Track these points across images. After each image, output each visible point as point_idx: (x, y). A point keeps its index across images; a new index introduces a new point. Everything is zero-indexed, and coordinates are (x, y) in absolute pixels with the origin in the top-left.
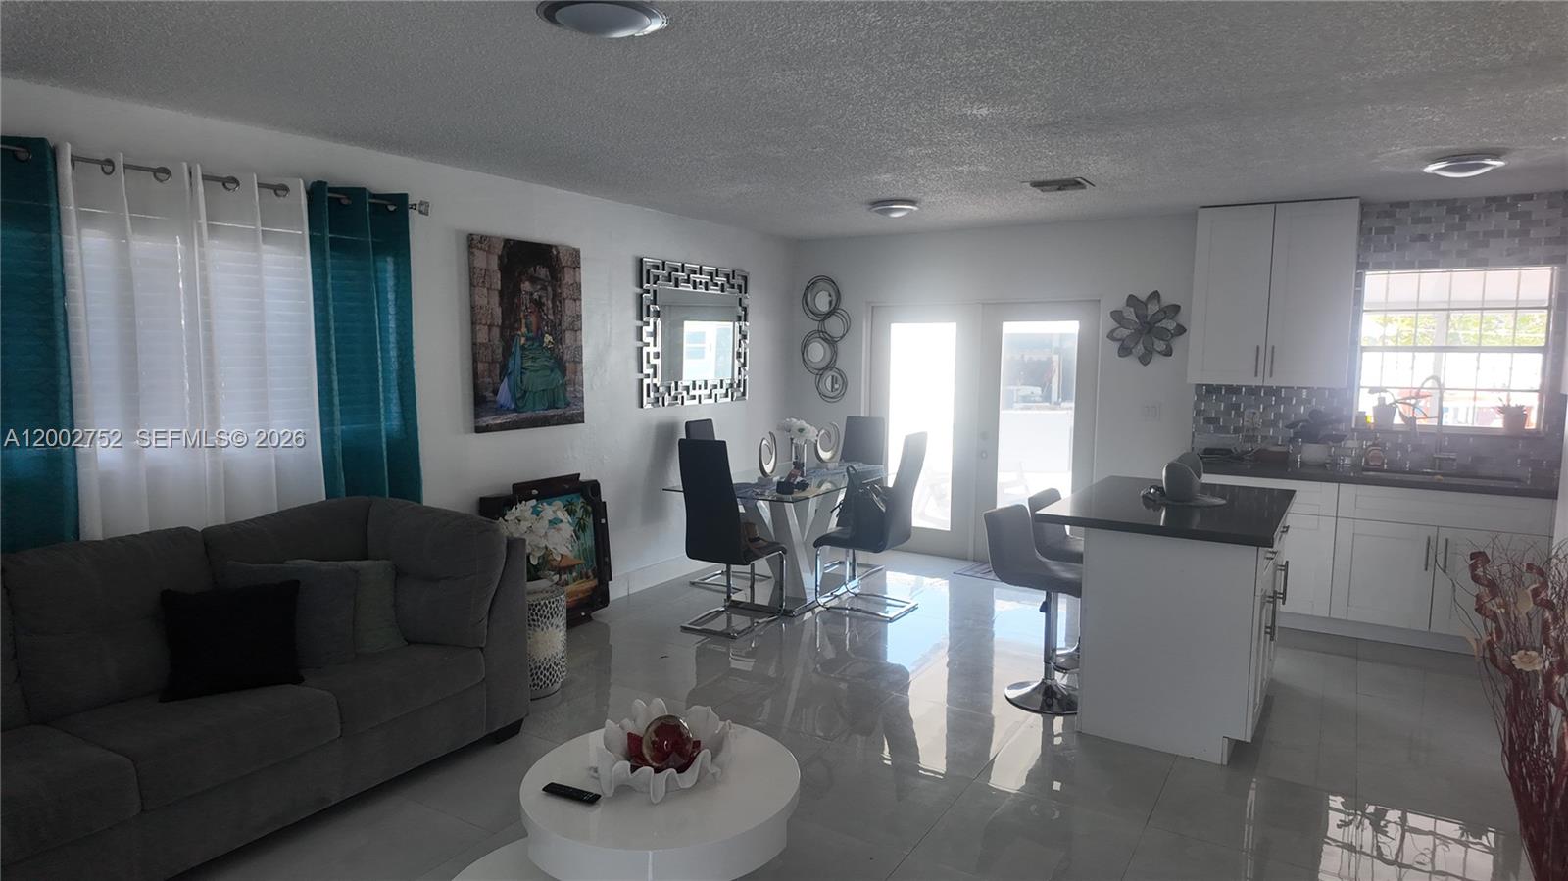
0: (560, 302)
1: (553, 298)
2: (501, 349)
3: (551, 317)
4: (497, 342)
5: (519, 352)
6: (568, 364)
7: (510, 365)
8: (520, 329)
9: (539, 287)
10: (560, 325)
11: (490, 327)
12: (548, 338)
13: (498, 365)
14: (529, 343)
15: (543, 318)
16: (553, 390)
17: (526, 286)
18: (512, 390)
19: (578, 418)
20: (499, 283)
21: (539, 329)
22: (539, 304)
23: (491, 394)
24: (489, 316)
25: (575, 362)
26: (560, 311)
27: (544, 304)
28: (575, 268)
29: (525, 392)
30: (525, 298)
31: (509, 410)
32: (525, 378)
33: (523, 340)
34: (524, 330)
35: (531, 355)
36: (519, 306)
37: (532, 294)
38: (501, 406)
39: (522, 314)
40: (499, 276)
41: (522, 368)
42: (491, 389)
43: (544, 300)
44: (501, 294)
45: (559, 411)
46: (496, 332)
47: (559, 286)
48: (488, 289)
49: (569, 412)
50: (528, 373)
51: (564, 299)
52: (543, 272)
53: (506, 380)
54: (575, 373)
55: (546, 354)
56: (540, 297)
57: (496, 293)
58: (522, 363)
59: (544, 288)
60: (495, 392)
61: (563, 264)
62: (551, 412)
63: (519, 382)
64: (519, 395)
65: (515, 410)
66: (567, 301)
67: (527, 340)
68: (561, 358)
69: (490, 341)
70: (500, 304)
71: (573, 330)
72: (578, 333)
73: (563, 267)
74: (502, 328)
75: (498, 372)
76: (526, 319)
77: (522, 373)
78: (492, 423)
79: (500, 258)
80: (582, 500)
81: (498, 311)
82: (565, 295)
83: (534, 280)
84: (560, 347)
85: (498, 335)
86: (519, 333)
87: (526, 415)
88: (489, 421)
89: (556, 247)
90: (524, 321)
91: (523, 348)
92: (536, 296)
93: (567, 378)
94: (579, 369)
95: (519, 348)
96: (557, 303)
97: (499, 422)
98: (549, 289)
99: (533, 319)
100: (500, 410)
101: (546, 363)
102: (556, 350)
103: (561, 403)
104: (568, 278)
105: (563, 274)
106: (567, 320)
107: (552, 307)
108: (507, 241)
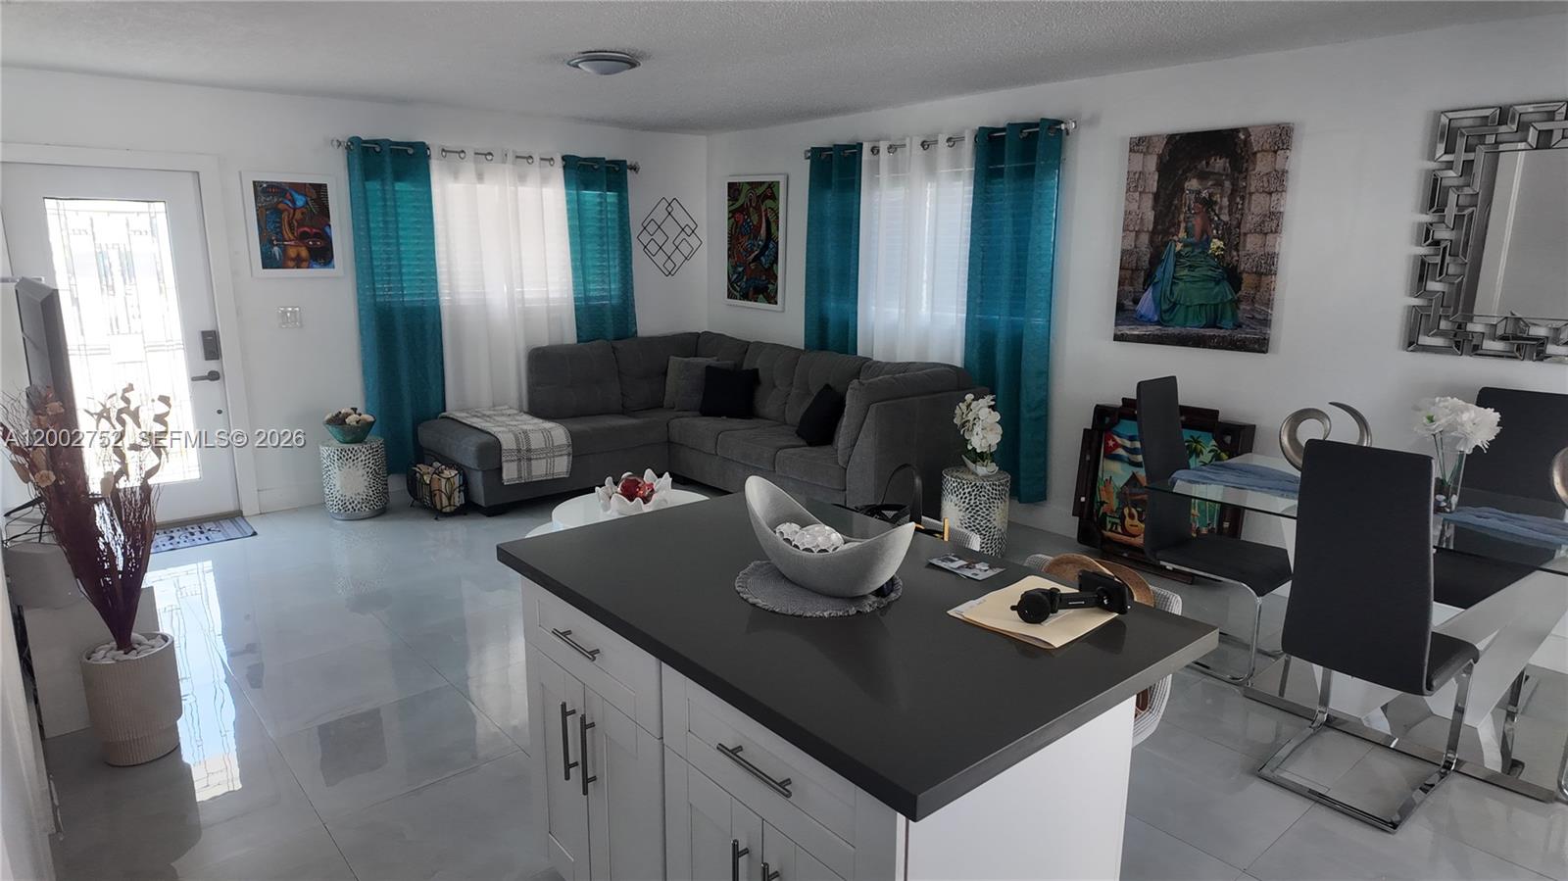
0: (1243, 198)
1: (1231, 194)
2: (1149, 256)
3: (1225, 218)
4: (1143, 249)
5: (1171, 260)
6: (1245, 275)
7: (1158, 274)
8: (1176, 233)
9: (1210, 183)
10: (1239, 226)
11: (1138, 233)
12: (1216, 243)
13: (1142, 273)
14: (1187, 249)
15: (1212, 220)
16: (1216, 305)
17: (1193, 184)
18: (1157, 303)
19: (1260, 345)
20: (1156, 184)
21: (1204, 231)
22: (1209, 204)
23: (1131, 303)
24: (1138, 222)
25: (1260, 274)
26: (1242, 209)
27: (1216, 203)
28: (1275, 152)
29: (1175, 304)
30: (1189, 198)
31: (1150, 322)
32: (1176, 290)
33: (1179, 246)
34: (1182, 235)
35: (1188, 263)
36: (1178, 209)
37: (1199, 192)
38: (1141, 316)
39: (1182, 217)
40: (1156, 177)
41: (1174, 278)
42: (1131, 298)
43: (1217, 198)
44: (1156, 197)
45: (1222, 332)
46: (1145, 238)
47: (1245, 178)
48: (1140, 193)
49: (1240, 335)
50: (1181, 284)
51: (1251, 194)
52: (1219, 164)
53: (1150, 289)
54: (1257, 288)
55: (1212, 263)
56: (1210, 195)
57: (1151, 196)
58: (1175, 271)
59: (1219, 184)
60: (1136, 301)
61: (1255, 150)
62: (1209, 332)
63: (1168, 293)
64: (1165, 307)
65: (1158, 323)
66: (1254, 197)
67: (1185, 246)
68: (1235, 268)
69: (1136, 247)
70: (1154, 208)
71: (1261, 232)
72: (1270, 237)
73: (1255, 154)
74: (1153, 233)
75: (1141, 280)
76: (1187, 222)
77: (1173, 283)
78: (1128, 332)
79: (1160, 157)
80: (1214, 442)
81: (1150, 216)
82: (1253, 189)
83: (1203, 176)
84: (1235, 253)
85: (1147, 242)
86: (1175, 238)
87: (1171, 330)
88: (1126, 330)
89: (1246, 130)
90: (1183, 225)
91: (1178, 255)
92: (1205, 194)
93: (1242, 293)
94: (1264, 285)
95: (1172, 254)
96: (1238, 199)
97: (1136, 333)
98: (1227, 184)
99: (1197, 222)
100: (1141, 320)
101: (1210, 273)
102: (1228, 258)
103: (1228, 322)
104: (1262, 165)
105: (1254, 163)
106: (1250, 221)
107: (1229, 206)
108: (1171, 137)
